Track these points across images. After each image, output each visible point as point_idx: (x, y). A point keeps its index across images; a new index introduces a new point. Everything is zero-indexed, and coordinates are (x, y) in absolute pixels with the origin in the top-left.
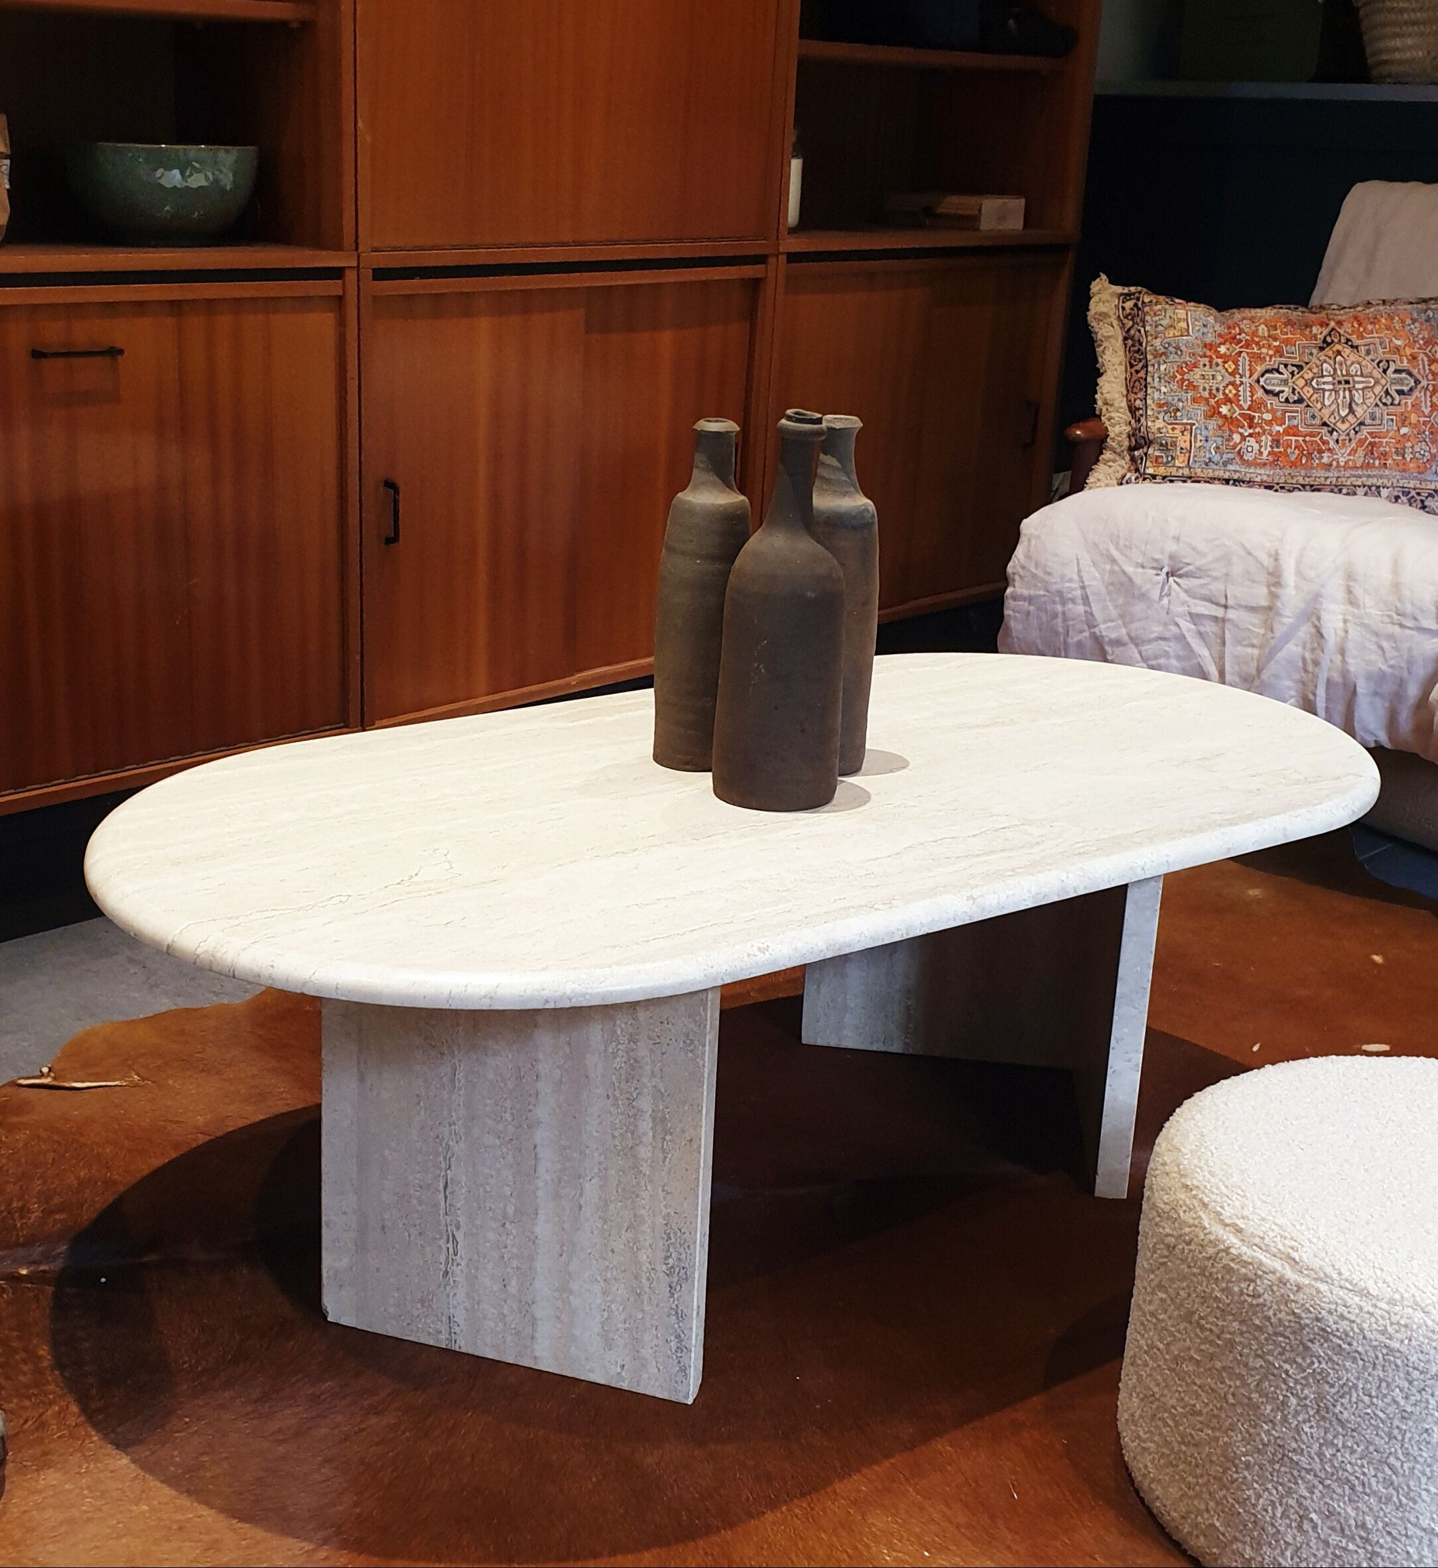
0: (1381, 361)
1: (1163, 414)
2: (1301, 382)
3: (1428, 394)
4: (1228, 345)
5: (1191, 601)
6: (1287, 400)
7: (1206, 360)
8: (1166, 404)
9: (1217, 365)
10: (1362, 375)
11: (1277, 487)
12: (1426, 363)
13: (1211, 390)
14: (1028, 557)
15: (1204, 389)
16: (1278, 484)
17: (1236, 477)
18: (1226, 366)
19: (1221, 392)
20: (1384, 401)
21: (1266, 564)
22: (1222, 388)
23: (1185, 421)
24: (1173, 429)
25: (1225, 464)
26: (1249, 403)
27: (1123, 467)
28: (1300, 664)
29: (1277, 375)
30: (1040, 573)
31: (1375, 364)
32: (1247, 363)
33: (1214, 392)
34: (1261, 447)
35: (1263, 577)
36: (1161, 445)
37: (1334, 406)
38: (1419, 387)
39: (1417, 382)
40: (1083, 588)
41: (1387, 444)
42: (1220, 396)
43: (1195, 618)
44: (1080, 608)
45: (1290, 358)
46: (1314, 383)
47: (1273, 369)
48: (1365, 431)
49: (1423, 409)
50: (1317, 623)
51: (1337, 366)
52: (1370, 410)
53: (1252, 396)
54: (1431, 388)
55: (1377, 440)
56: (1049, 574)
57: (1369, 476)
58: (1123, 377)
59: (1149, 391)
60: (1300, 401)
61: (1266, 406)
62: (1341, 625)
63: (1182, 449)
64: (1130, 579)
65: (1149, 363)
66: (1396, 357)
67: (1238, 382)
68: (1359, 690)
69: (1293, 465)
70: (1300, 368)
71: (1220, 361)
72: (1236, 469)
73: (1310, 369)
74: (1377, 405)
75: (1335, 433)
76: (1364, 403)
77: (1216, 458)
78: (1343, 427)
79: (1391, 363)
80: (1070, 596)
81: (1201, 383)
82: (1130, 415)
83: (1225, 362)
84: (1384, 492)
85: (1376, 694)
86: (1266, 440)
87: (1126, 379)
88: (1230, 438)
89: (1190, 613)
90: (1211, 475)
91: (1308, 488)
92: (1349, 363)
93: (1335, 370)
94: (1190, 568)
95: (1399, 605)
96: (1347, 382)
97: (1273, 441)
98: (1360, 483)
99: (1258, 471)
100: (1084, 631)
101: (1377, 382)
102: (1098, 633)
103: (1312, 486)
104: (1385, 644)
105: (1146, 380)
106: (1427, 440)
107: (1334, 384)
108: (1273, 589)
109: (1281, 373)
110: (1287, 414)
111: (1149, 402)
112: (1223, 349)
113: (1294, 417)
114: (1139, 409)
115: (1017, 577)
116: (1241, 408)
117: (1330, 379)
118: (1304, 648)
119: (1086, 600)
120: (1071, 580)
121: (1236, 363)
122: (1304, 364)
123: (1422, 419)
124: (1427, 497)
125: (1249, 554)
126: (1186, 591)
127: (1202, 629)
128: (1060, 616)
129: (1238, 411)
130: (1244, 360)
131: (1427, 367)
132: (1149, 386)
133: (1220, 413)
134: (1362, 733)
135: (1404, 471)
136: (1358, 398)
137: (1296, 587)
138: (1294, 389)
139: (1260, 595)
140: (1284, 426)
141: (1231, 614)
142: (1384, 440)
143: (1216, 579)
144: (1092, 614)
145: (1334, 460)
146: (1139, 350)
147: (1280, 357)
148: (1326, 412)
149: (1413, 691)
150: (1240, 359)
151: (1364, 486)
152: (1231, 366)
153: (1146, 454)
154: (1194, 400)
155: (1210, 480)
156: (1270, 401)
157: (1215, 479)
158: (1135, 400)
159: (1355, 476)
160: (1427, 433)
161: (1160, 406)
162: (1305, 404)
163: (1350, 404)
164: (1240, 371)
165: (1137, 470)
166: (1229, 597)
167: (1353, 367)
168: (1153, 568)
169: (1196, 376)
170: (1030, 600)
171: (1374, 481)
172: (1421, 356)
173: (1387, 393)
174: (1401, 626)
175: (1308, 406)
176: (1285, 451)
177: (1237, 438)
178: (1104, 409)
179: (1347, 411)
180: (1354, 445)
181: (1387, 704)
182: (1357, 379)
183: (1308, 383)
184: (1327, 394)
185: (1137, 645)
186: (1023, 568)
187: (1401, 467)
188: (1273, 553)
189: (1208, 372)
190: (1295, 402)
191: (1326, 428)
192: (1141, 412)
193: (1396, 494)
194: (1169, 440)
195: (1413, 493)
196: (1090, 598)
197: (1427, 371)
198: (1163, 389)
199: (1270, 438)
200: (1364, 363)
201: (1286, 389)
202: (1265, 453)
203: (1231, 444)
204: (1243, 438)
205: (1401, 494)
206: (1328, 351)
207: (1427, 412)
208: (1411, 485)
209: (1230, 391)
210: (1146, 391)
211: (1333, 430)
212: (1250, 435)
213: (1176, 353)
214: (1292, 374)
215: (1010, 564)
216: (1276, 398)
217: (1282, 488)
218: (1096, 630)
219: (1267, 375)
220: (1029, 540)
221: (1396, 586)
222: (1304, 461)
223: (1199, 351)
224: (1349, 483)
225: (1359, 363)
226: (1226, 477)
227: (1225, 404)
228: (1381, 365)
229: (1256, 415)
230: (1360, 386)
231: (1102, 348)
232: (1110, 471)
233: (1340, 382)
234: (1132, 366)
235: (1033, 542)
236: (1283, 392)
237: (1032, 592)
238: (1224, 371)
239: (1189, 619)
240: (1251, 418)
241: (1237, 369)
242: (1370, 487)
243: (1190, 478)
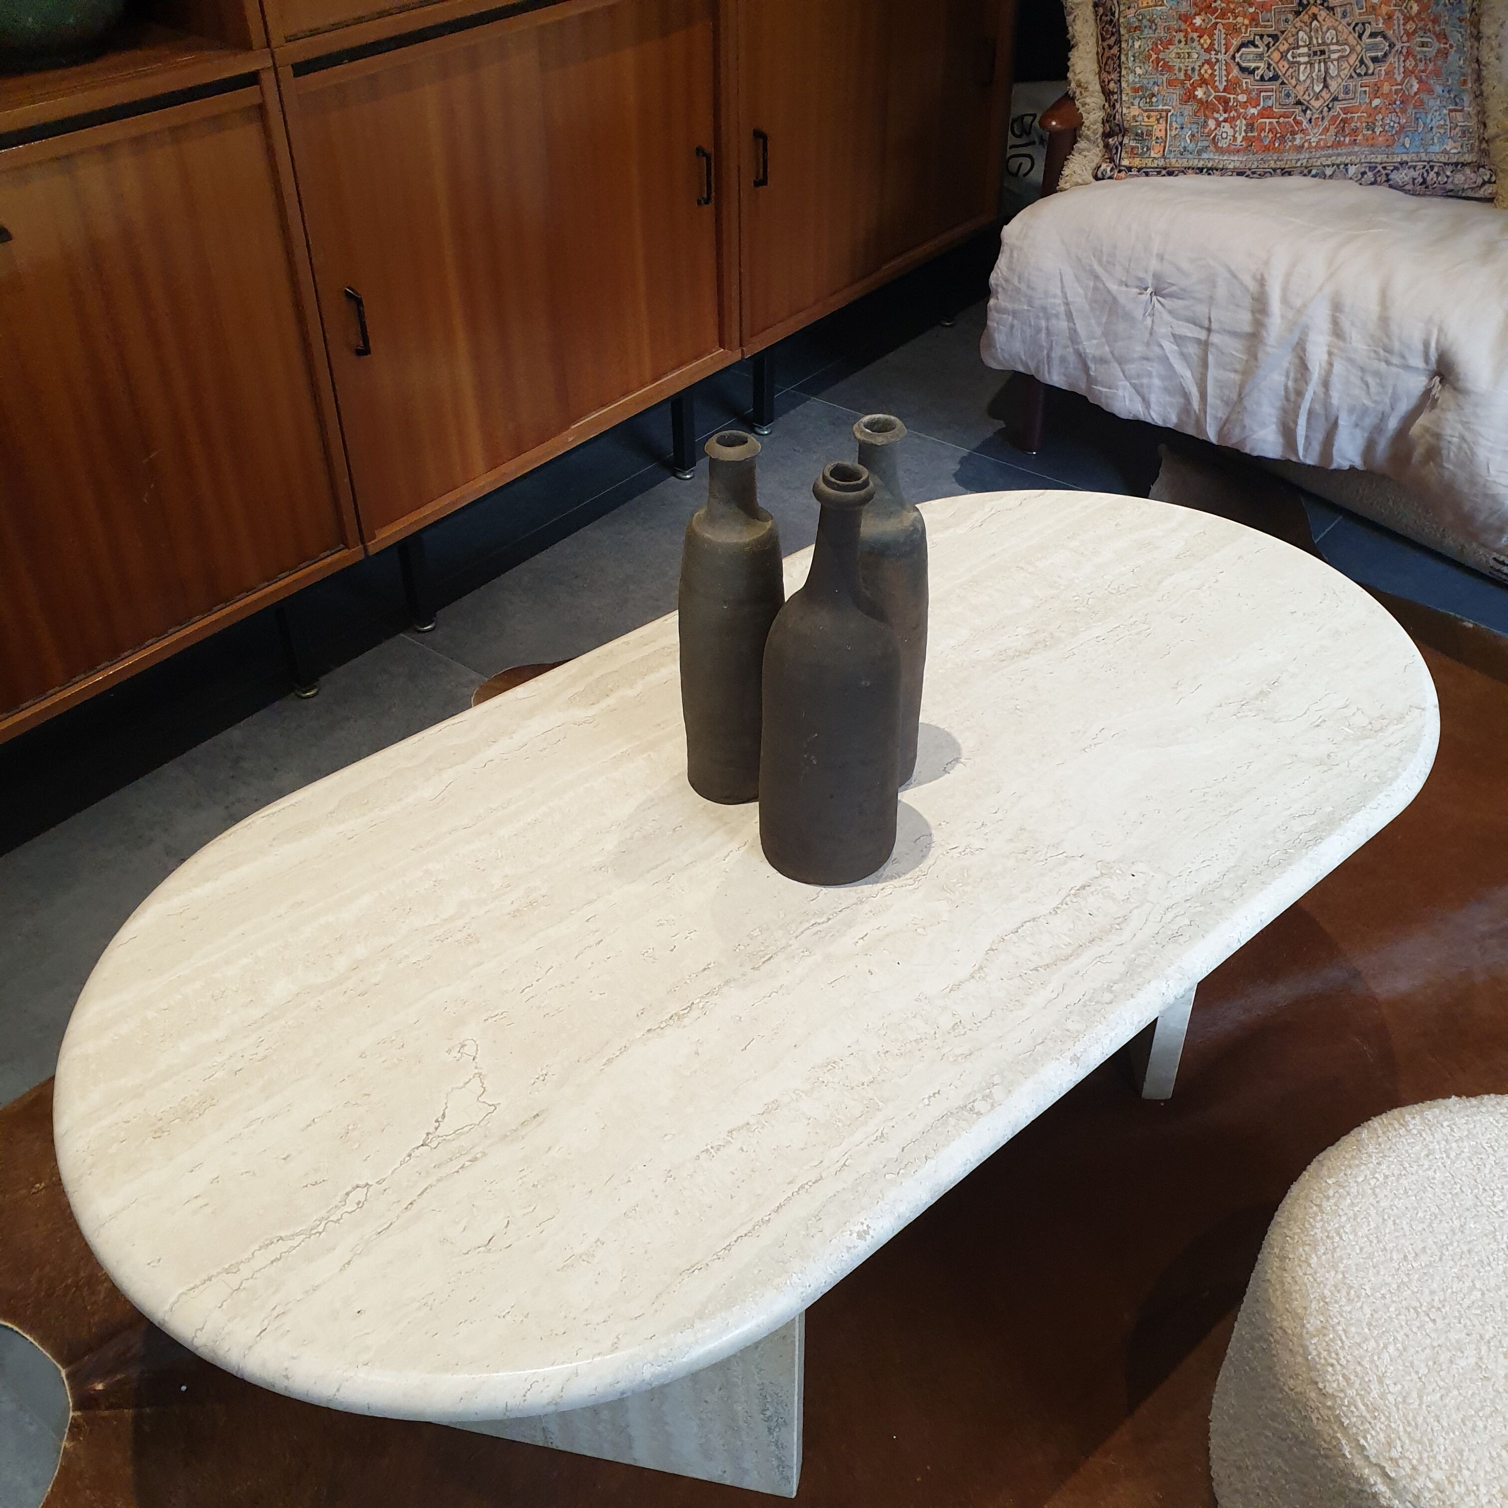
0: (1357, 24)
1: (1138, 100)
2: (1276, 56)
3: (1402, 59)
4: (1203, 16)
5: (1175, 322)
6: (1262, 78)
7: (1181, 35)
8: (1141, 88)
9: (1193, 40)
10: (1337, 43)
11: (1249, 172)
12: (1402, 22)
13: (1186, 71)
14: (1011, 269)
15: (1180, 70)
16: (1250, 169)
17: (1209, 165)
18: (1202, 41)
19: (1196, 73)
20: (1358, 71)
21: (1251, 288)
22: (1197, 68)
23: (1160, 107)
24: (1149, 117)
25: (1199, 153)
26: (1225, 83)
27: (1097, 155)
28: (1283, 393)
29: (1253, 49)
30: (1023, 287)
31: (1351, 28)
32: (1223, 36)
33: (1189, 72)
34: (1235, 132)
35: (1247, 302)
36: (1137, 135)
37: (1309, 81)
38: (1394, 51)
39: (1392, 46)
40: (1067, 304)
41: (1358, 119)
42: (1196, 77)
43: (1178, 339)
44: (1064, 324)
45: (1265, 27)
46: (1289, 56)
47: (1249, 42)
48: (1338, 106)
49: (1396, 76)
50: (1302, 354)
51: (1312, 34)
52: (1344, 83)
53: (1227, 76)
54: (1405, 51)
55: (1349, 116)
56: (1033, 289)
57: (1339, 155)
58: (1095, 51)
59: (1124, 72)
60: (1275, 78)
61: (1241, 86)
62: (1325, 357)
63: (1157, 138)
64: (1115, 299)
65: (1123, 38)
66: (1372, 18)
67: (1214, 60)
68: (1341, 422)
69: (1267, 149)
70: (1275, 38)
71: (1195, 35)
72: (1210, 158)
73: (1286, 40)
74: (1351, 77)
75: (1308, 112)
76: (1339, 75)
77: (1191, 147)
78: (1316, 104)
79: (1367, 25)
80: (1054, 312)
81: (1177, 63)
82: (1103, 98)
83: (1200, 37)
84: (1352, 170)
85: (1357, 425)
86: (1241, 124)
87: (1098, 53)
88: (1205, 123)
89: (1174, 335)
90: (1185, 164)
91: (1279, 171)
92: (1324, 29)
93: (1310, 38)
94: (1174, 288)
95: (1385, 340)
96: (1323, 52)
97: (1247, 125)
98: (1329, 163)
99: (1232, 158)
100: (1068, 346)
101: (1352, 50)
102: (1082, 351)
103: (1282, 169)
104: (1370, 379)
105: (1119, 58)
106: (1397, 110)
107: (1309, 56)
108: (1258, 316)
109: (1256, 46)
110: (1262, 94)
111: (1124, 85)
112: (1198, 21)
113: (1269, 97)
114: (1113, 93)
115: (1000, 290)
116: (1216, 89)
117: (1305, 50)
118: (1287, 377)
119: (1070, 316)
120: (1055, 296)
121: (1211, 36)
122: (1279, 34)
123: (1394, 88)
124: (1392, 171)
125: (1234, 276)
126: (1170, 312)
127: (1185, 350)
128: (1044, 331)
129: (1214, 94)
130: (1220, 33)
131: (1402, 27)
132: (1123, 66)
133: (1195, 97)
134: (1339, 460)
135: (1372, 146)
136: (1333, 71)
137: (1283, 317)
138: (1269, 65)
139: (1244, 320)
140: (1259, 108)
141: (1215, 338)
142: (1356, 115)
143: (1200, 301)
144: (1075, 331)
145: (1306, 141)
146: (1111, 21)
147: (1257, 26)
148: (1301, 89)
149: (1393, 424)
150: (1216, 32)
151: (1333, 165)
152: (1206, 41)
153: (1121, 144)
154: (1170, 83)
155: (1184, 171)
156: (1247, 81)
157: (1189, 168)
158: (1109, 82)
159: (1324, 156)
160: (1398, 103)
161: (1136, 90)
162: (1280, 81)
163: (1325, 79)
164: (1216, 47)
165: (1112, 160)
166: (1213, 320)
167: (1328, 34)
168: (1137, 287)
169: (1171, 54)
170: (1014, 314)
171: (1343, 159)
172: (1397, 14)
173: (1362, 62)
174: (1388, 363)
175: (1283, 83)
176: (1259, 135)
177: (1212, 124)
178: (1078, 93)
179: (1321, 86)
180: (1326, 123)
181: (1366, 435)
182: (1333, 47)
183: (1283, 56)
184: (1302, 67)
185: (1120, 364)
186: (1007, 280)
187: (1370, 142)
188: (1259, 277)
189: (1183, 48)
190: (1270, 79)
191: (1300, 107)
192: (1115, 97)
193: (1363, 170)
194: (1145, 129)
195: (1380, 168)
196: (1074, 314)
197: (1402, 32)
198: (1139, 71)
199: (1244, 122)
200: (1340, 28)
201: (1262, 65)
202: (1240, 139)
203: (1206, 131)
204: (1218, 124)
205: (1367, 170)
206: (1305, 17)
207: (1399, 79)
208: (1379, 160)
209: (1206, 72)
210: (1120, 72)
211: (1307, 108)
212: (1225, 121)
213: (1150, 27)
214: (1268, 46)
215: (993, 275)
216: (1251, 76)
217: (1254, 173)
218: (1080, 347)
219: (1243, 50)
220: (1012, 251)
221: (1384, 321)
222: (1277, 145)
223: (1174, 24)
224: (1319, 164)
225: (1335, 29)
226: (1200, 165)
227: (1201, 87)
228: (1357, 28)
229: (1232, 96)
230: (1334, 56)
231: (1072, 17)
232: (1085, 161)
233: (1315, 53)
234: (1103, 40)
235: (1015, 255)
236: (1258, 68)
237: (1017, 306)
238: (1199, 47)
239: (1172, 340)
240: (1226, 101)
241: (1212, 44)
242: (1338, 166)
243: (1165, 168)
